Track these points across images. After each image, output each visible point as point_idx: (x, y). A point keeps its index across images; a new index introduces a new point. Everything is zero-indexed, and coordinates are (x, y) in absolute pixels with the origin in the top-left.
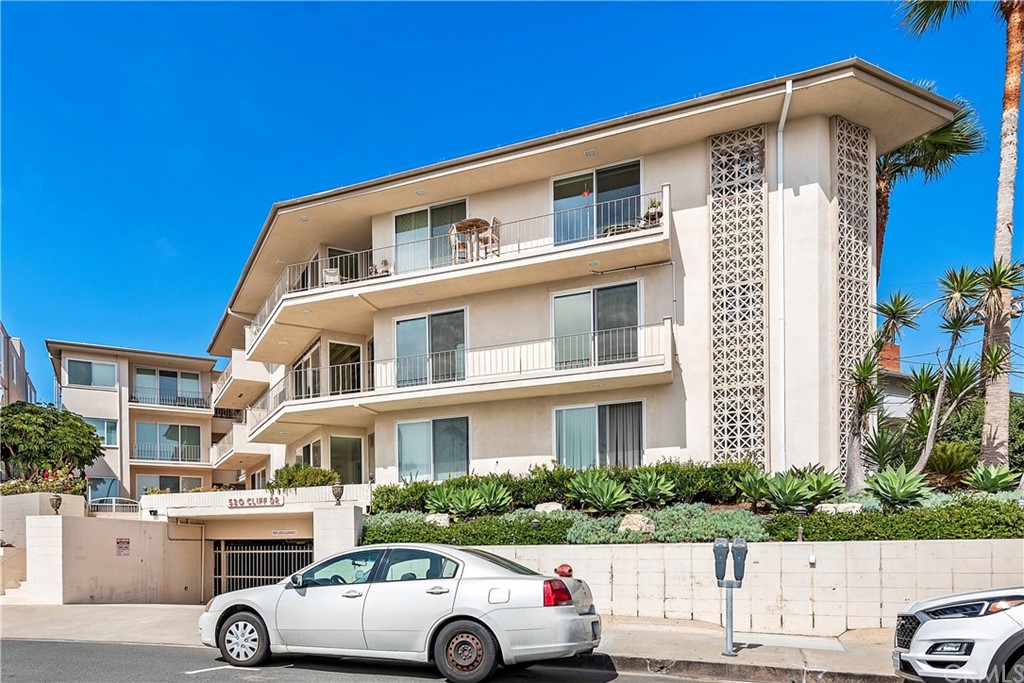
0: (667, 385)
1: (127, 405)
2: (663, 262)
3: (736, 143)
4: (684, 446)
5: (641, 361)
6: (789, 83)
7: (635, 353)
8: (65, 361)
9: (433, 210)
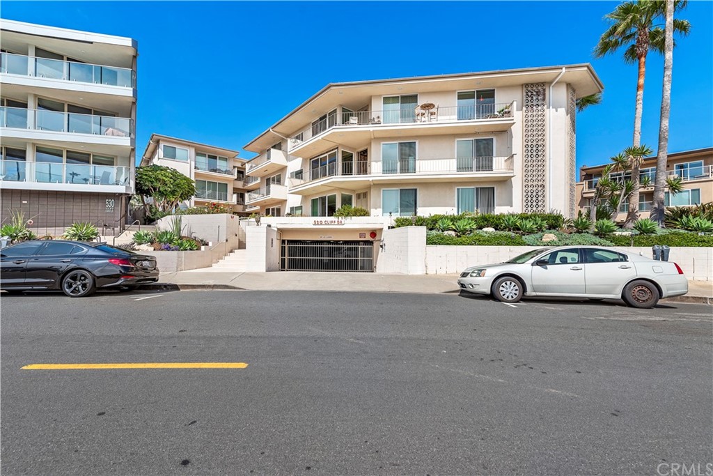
0: (505, 182)
1: (193, 171)
2: (504, 132)
3: (534, 88)
4: (512, 206)
5: (494, 171)
6: (564, 69)
7: (492, 167)
8: (162, 145)
9: (402, 97)
